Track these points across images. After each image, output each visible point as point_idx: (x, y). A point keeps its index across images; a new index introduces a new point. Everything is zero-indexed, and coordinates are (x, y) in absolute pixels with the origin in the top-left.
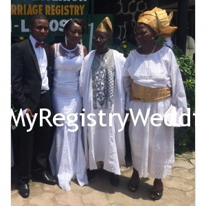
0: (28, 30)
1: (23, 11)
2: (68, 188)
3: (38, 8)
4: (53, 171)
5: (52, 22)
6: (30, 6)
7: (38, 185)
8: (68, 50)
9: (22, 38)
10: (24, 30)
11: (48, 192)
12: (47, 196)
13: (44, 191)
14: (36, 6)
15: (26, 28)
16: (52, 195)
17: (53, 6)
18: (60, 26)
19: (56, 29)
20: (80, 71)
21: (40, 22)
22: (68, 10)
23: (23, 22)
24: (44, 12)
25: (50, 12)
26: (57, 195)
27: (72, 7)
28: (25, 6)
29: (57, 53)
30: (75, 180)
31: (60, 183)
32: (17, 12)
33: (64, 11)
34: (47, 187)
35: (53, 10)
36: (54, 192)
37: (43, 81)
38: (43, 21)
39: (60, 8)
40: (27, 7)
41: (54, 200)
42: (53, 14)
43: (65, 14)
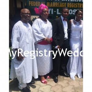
0: (59, 13)
1: (58, 5)
2: (74, 79)
3: (64, 4)
4: (68, 72)
5: (70, 10)
6: (61, 3)
7: (62, 77)
8: (77, 22)
9: (57, 17)
10: (58, 13)
11: (66, 80)
12: (65, 82)
13: (64, 80)
14: (64, 3)
15: (59, 12)
16: (67, 81)
17: (71, 4)
18: (73, 12)
19: (71, 13)
20: (81, 31)
21: (65, 10)
22: (76, 6)
23: (58, 10)
24: (67, 6)
25: (69, 6)
26: (69, 81)
27: (78, 4)
28: (59, 3)
29: (72, 23)
30: (77, 76)
31: (71, 76)
32: (55, 6)
33: (75, 6)
34: (65, 78)
35: (70, 5)
36: (68, 80)
37: (65, 35)
38: (66, 9)
39: (74, 4)
40: (60, 4)
41: (68, 83)
42: (71, 7)
43: (76, 7)
